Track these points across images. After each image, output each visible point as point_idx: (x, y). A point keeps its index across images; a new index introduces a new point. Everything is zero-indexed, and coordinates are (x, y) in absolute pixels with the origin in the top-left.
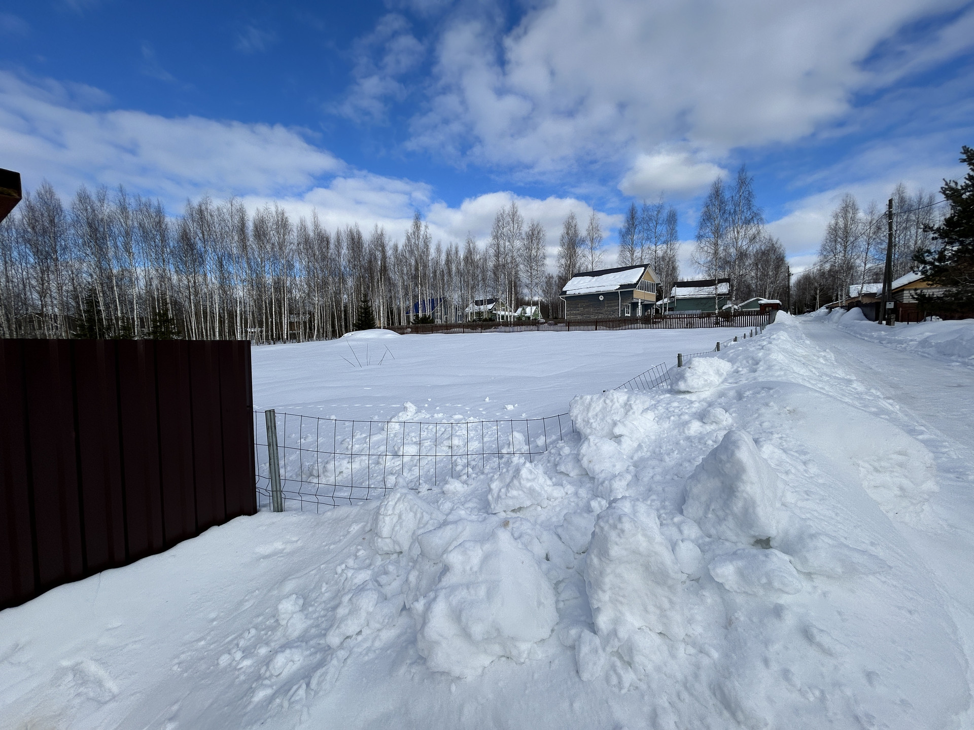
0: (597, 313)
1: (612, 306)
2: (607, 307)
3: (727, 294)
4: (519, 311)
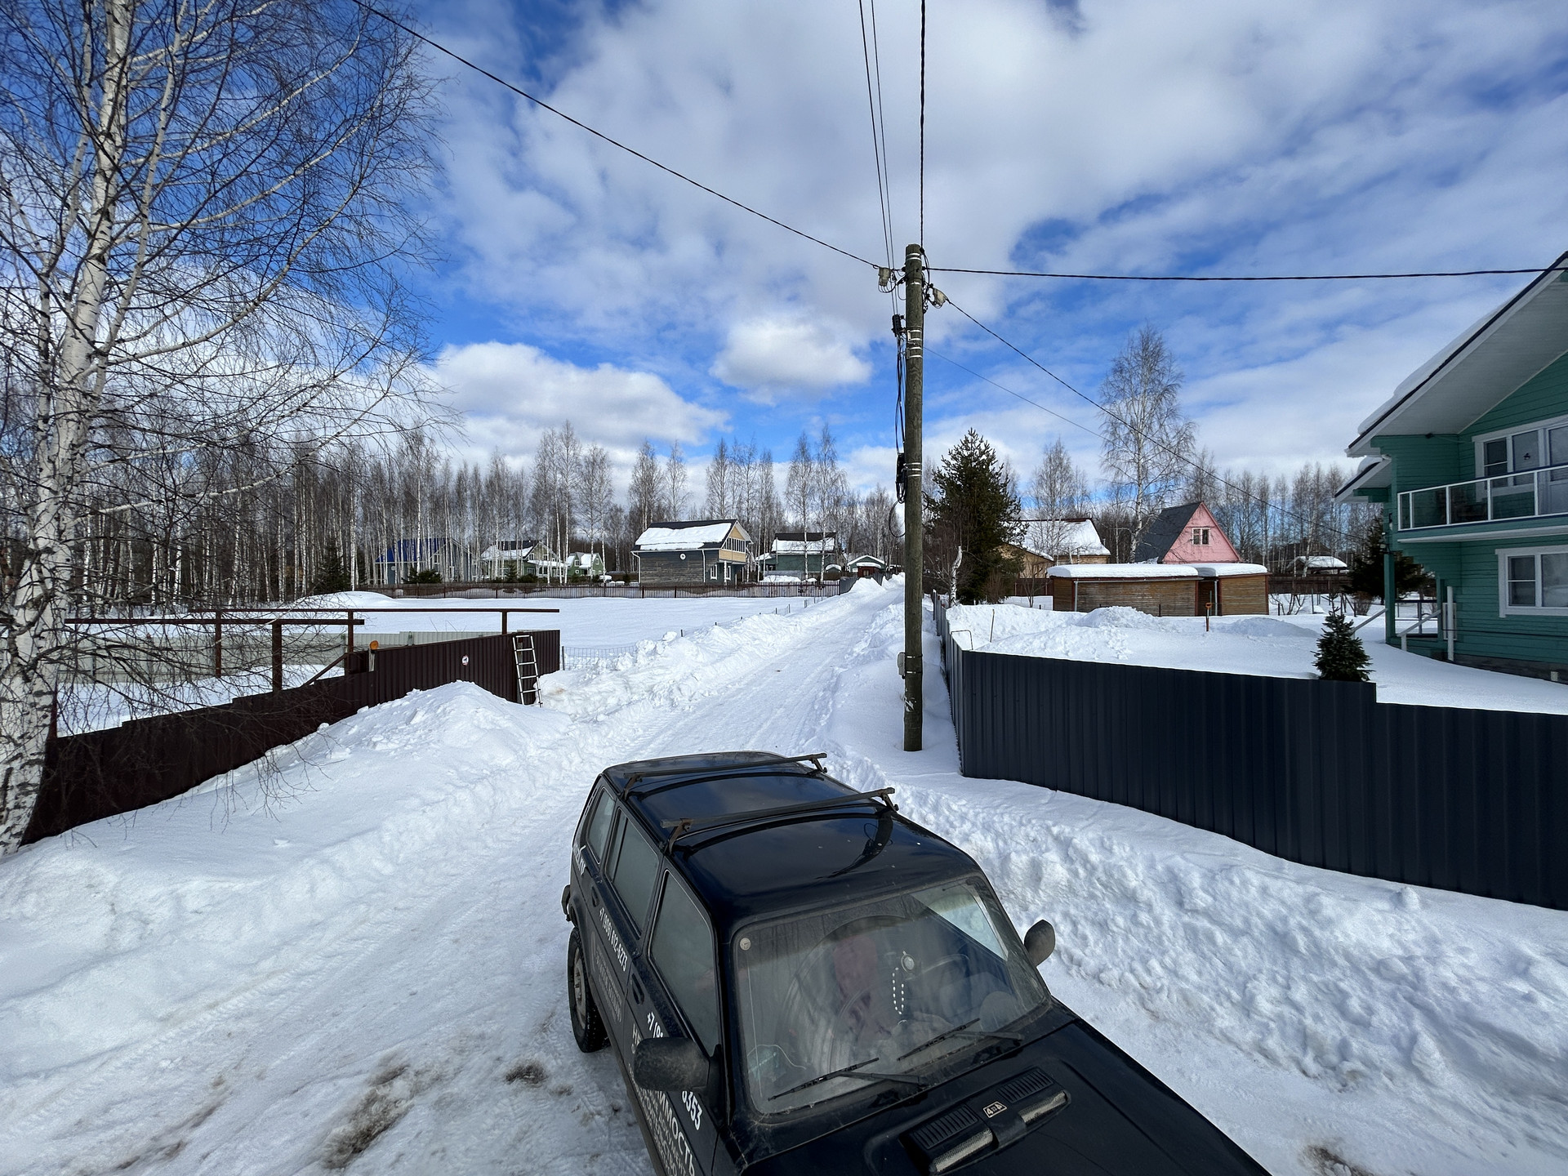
0: (678, 575)
1: (695, 567)
2: (690, 568)
3: (833, 552)
4: (570, 560)
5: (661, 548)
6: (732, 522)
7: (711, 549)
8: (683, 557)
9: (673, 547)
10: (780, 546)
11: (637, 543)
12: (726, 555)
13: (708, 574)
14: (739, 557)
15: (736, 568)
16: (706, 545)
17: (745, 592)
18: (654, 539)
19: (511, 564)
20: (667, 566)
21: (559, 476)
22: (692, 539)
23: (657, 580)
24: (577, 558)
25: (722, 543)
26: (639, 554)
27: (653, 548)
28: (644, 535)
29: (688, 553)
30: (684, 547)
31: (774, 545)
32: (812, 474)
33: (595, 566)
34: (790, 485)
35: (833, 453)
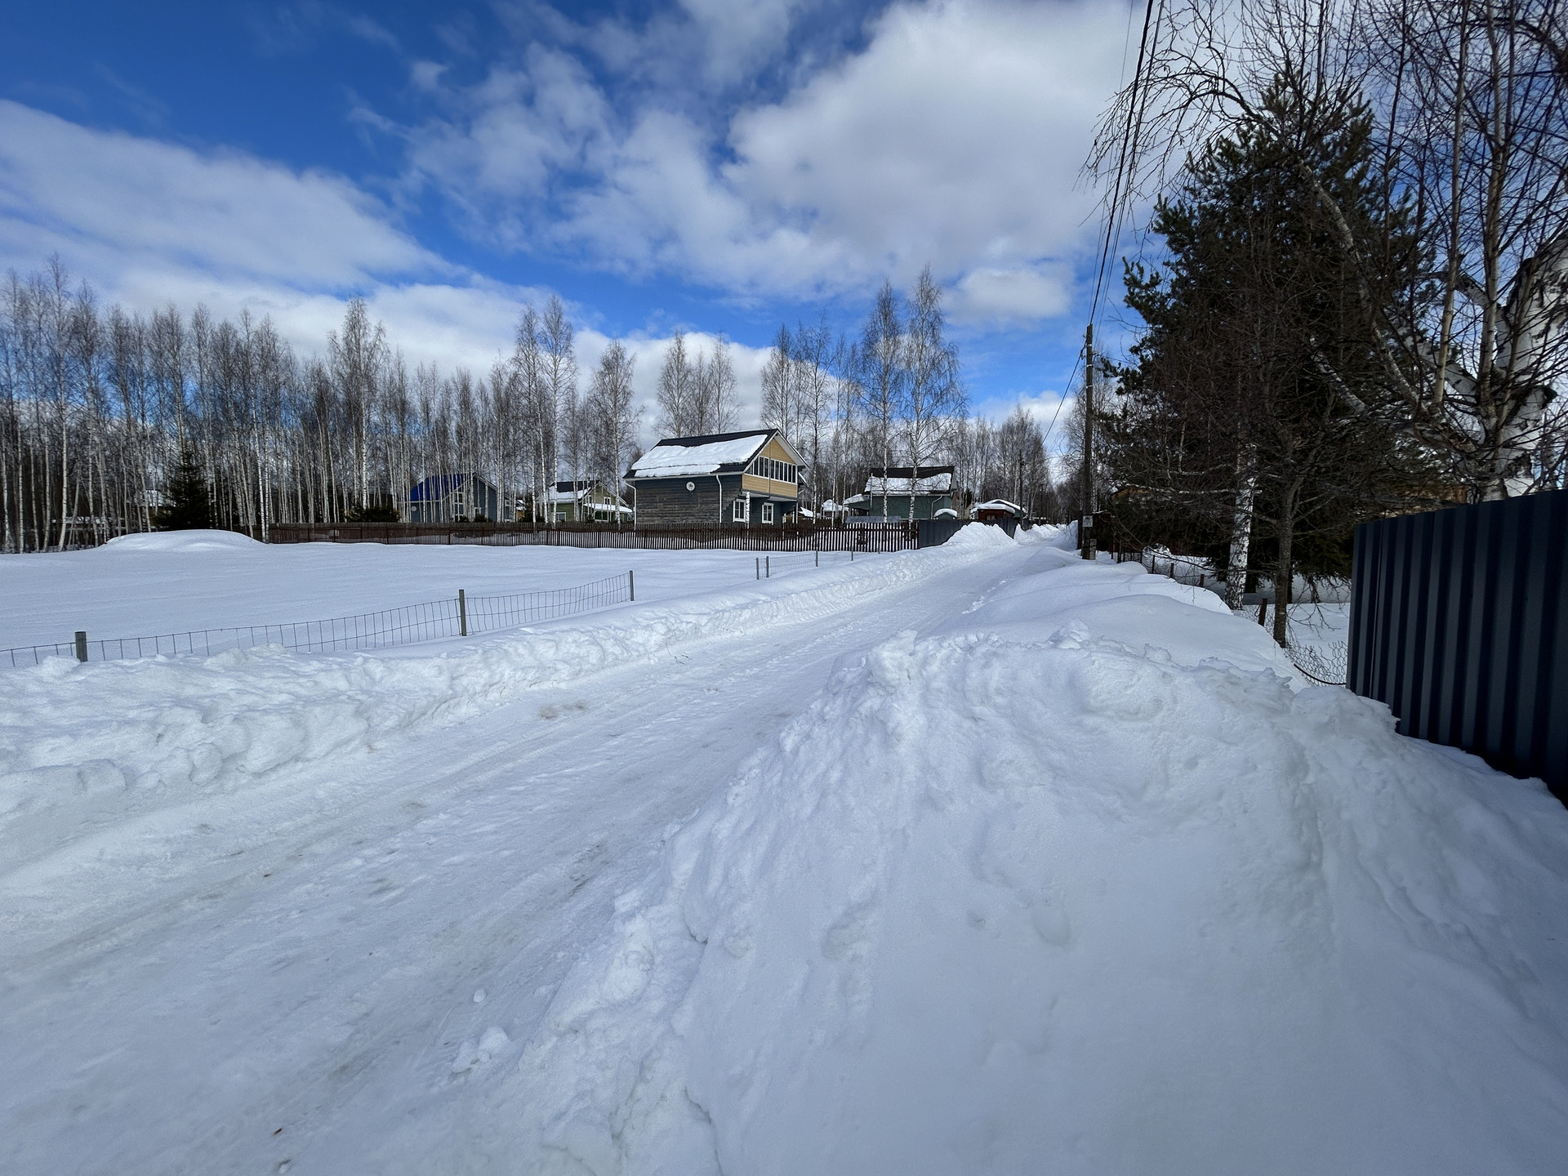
0: (685, 514)
1: (708, 503)
2: (702, 504)
5: (662, 473)
7: (731, 475)
8: (690, 487)
9: (677, 472)
10: (877, 485)
11: (633, 468)
12: (754, 484)
14: (786, 490)
15: (784, 507)
16: (724, 467)
20: (669, 501)
23: (657, 521)
25: (749, 466)
26: (637, 483)
27: (651, 474)
28: (646, 456)
29: (698, 480)
30: (692, 471)
31: (870, 485)
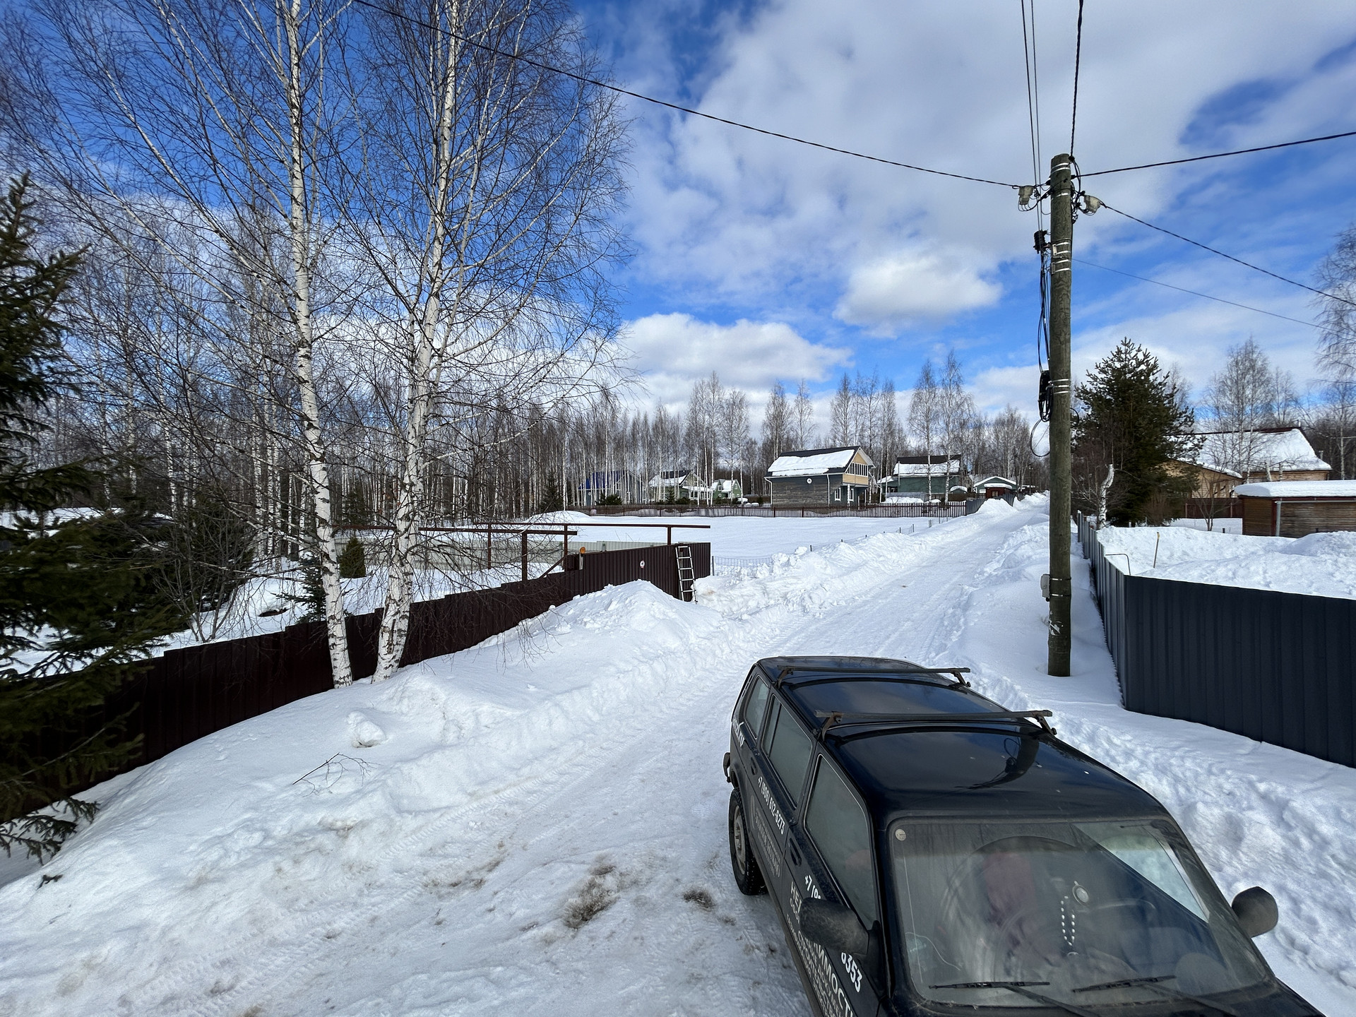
0: (805, 497)
1: (820, 490)
2: (816, 491)
3: (958, 473)
4: (715, 485)
5: (790, 474)
6: (855, 448)
7: (835, 474)
8: (809, 481)
9: (801, 473)
10: (902, 469)
11: (770, 470)
12: (849, 479)
13: (832, 496)
14: (862, 480)
15: (859, 491)
16: (831, 470)
17: (868, 512)
18: (784, 467)
19: (670, 490)
20: (795, 490)
21: (707, 417)
22: (818, 465)
23: (786, 501)
24: (720, 484)
25: (845, 468)
26: (771, 480)
27: (783, 474)
28: (775, 463)
29: (814, 478)
30: (810, 472)
31: (896, 469)
32: (937, 399)
33: (734, 491)
34: (913, 411)
35: (959, 378)
